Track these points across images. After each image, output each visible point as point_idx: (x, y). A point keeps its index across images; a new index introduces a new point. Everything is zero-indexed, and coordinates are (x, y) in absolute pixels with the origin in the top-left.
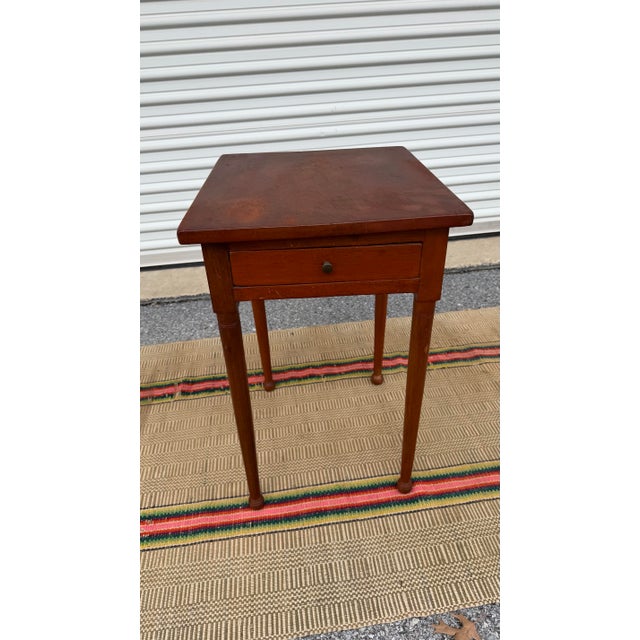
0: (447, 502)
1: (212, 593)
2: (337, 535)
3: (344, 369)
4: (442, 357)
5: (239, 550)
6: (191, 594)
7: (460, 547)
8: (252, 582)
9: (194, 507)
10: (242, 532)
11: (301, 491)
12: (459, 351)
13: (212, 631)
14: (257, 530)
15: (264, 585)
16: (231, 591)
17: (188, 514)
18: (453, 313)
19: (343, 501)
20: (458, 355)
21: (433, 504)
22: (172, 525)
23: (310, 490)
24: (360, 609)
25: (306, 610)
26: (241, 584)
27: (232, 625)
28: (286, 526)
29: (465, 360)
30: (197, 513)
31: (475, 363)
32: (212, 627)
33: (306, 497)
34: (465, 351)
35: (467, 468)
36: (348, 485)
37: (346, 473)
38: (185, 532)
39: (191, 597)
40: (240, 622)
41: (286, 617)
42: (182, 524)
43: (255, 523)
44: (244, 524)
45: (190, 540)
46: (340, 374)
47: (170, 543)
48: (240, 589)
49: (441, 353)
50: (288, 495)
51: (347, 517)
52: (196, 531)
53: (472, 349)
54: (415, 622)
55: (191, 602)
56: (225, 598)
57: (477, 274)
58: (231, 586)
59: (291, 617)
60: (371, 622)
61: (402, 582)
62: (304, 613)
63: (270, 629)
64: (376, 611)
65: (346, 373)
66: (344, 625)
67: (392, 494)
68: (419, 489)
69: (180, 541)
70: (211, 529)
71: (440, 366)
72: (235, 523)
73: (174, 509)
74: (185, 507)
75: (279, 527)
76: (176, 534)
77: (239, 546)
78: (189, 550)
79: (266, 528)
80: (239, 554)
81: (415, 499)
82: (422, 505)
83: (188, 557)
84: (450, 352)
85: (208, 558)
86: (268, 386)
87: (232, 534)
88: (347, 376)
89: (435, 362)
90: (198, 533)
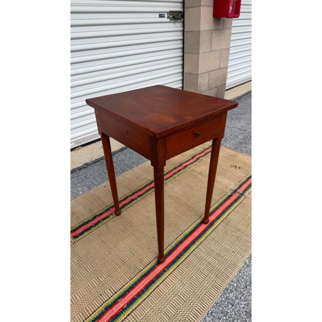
0: (222, 219)
1: (178, 304)
2: (200, 250)
3: (143, 191)
4: (175, 171)
6: (171, 311)
7: (238, 230)
8: (189, 288)
9: (135, 279)
10: (166, 274)
11: (173, 245)
12: (178, 167)
13: (193, 316)
14: (171, 270)
15: (194, 286)
16: (184, 297)
17: (136, 284)
19: (191, 239)
21: (219, 222)
22: (133, 293)
23: (176, 242)
24: (230, 269)
25: (216, 282)
26: (185, 292)
27: (197, 308)
28: (180, 261)
29: (182, 169)
30: (139, 281)
31: (187, 169)
32: (191, 315)
33: (177, 246)
34: (180, 166)
36: (187, 232)
37: (183, 229)
38: (143, 292)
39: (172, 312)
40: (199, 304)
41: (212, 289)
42: (137, 289)
43: (168, 267)
44: (164, 271)
45: (148, 293)
46: (143, 194)
47: (140, 300)
48: (187, 294)
49: (173, 170)
51: (198, 243)
52: (147, 287)
53: (181, 164)
54: (247, 261)
55: (174, 314)
56: (185, 301)
58: (183, 296)
59: (214, 288)
60: (237, 270)
61: (233, 252)
62: (216, 284)
63: (211, 298)
64: (235, 266)
66: (231, 277)
67: (203, 227)
69: (144, 296)
70: (152, 282)
71: (177, 175)
72: (160, 273)
73: (127, 287)
74: (131, 283)
75: (178, 263)
76: (139, 295)
77: (171, 280)
78: (151, 297)
79: (174, 266)
80: (173, 283)
81: (212, 224)
82: (216, 224)
83: (154, 299)
84: (175, 168)
85: (163, 294)
86: (118, 212)
87: (163, 277)
88: (147, 193)
89: (174, 174)
90: (148, 288)
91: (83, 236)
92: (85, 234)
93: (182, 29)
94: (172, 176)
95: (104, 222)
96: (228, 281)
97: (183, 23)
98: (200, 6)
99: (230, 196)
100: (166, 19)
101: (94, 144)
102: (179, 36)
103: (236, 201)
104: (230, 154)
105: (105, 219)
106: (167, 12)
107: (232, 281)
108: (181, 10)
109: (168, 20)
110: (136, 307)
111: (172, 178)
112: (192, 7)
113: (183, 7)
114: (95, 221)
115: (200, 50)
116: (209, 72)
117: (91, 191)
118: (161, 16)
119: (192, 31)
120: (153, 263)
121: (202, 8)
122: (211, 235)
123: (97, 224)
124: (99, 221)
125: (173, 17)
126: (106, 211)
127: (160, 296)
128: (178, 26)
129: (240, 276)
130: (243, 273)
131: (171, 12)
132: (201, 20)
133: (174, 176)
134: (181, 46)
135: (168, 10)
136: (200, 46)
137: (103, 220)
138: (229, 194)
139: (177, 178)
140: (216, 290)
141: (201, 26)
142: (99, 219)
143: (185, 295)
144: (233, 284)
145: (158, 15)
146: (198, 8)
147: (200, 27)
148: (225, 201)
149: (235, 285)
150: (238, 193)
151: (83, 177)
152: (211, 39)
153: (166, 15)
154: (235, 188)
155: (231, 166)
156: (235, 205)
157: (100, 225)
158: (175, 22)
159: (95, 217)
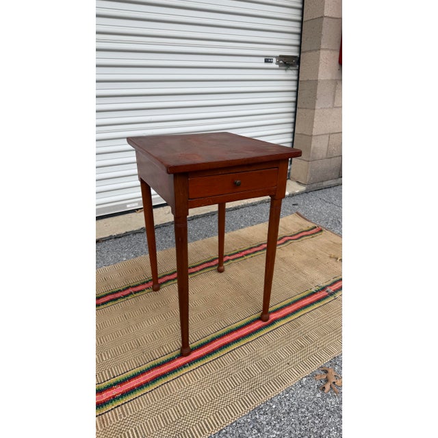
0: (289, 319)
1: (185, 410)
2: (242, 353)
3: (198, 269)
4: (248, 252)
5: (189, 381)
6: (172, 416)
7: (307, 338)
8: (207, 394)
9: (144, 367)
10: (185, 370)
11: (209, 338)
12: (255, 247)
13: (198, 430)
14: (194, 366)
15: (215, 393)
16: (196, 404)
17: (143, 373)
18: (241, 230)
19: (235, 335)
20: (256, 249)
21: (283, 322)
22: (134, 383)
23: (214, 335)
24: (275, 384)
25: (247, 396)
26: (201, 398)
27: (208, 421)
28: (210, 359)
29: (260, 251)
30: (148, 370)
32: (196, 427)
33: (213, 340)
34: (258, 246)
35: (290, 301)
36: (234, 326)
37: (229, 321)
38: (147, 384)
39: (173, 417)
40: (212, 417)
41: (238, 403)
42: (142, 380)
43: (191, 363)
44: (184, 366)
45: (152, 387)
46: (197, 271)
47: (139, 394)
48: (202, 401)
49: (247, 250)
50: (202, 342)
51: (242, 342)
52: (154, 380)
53: (261, 245)
54: (305, 379)
55: (174, 420)
56: (195, 409)
57: (243, 209)
58: (195, 402)
59: (241, 403)
60: (284, 388)
61: (288, 364)
62: (247, 398)
63: (232, 413)
64: (283, 382)
65: (200, 270)
66: (272, 395)
67: (260, 324)
68: (273, 317)
69: (146, 390)
70: (164, 375)
71: (249, 256)
72: (178, 368)
73: (130, 373)
74: (138, 370)
75: (206, 360)
76: (140, 387)
77: (188, 379)
78: (155, 393)
79: (199, 364)
80: (190, 383)
81: (273, 323)
82: (278, 324)
83: (157, 397)
84: (251, 248)
85: (171, 392)
86: (156, 287)
87: (179, 373)
88: (202, 272)
89: (246, 255)
90: (156, 381)
91: (105, 306)
92: (108, 305)
93: (295, 78)
94: (243, 257)
95: (135, 295)
96: (264, 399)
97: (298, 70)
98: (319, 50)
99: (313, 293)
100: (274, 65)
101: (161, 208)
102: (292, 86)
103: (319, 300)
104: (336, 242)
105: (138, 292)
106: (276, 57)
107: (271, 400)
108: (297, 54)
109: (278, 66)
110: (131, 400)
111: (241, 259)
112: (310, 51)
113: (300, 52)
114: (127, 292)
115: (317, 104)
116: (330, 134)
117: (137, 259)
118: (266, 61)
119: (308, 80)
120: (174, 354)
121: (322, 52)
122: (266, 337)
123: (127, 295)
124: (131, 293)
125: (285, 63)
126: (143, 284)
127: (166, 395)
128: (291, 74)
129: (285, 397)
130: (293, 394)
131: (281, 57)
132: (320, 68)
133: (246, 257)
134: (294, 99)
135: (278, 54)
136: (316, 99)
137: (135, 292)
138: (313, 290)
139: (248, 260)
140: (243, 406)
141: (319, 75)
142: (131, 290)
143: (198, 400)
144: (271, 404)
145: (263, 59)
146: (318, 52)
147: (317, 76)
148: (304, 298)
149: (274, 407)
150: (327, 291)
151: (134, 242)
152: (335, 92)
153: (274, 60)
154: (325, 285)
155: (331, 257)
156: (316, 306)
157: (130, 297)
158: (286, 70)
159: (128, 288)
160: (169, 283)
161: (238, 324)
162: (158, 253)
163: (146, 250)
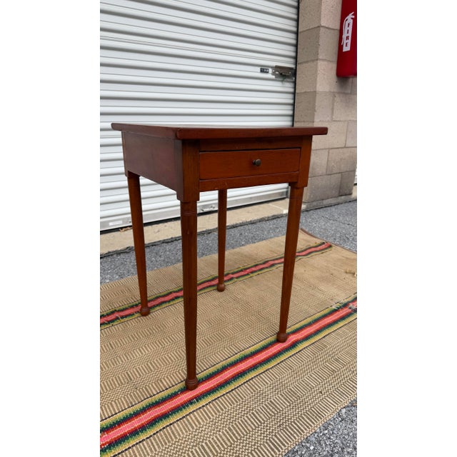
0: (312, 340)
2: (262, 382)
4: (254, 269)
5: (198, 421)
7: (337, 360)
8: (224, 437)
9: (138, 407)
10: (192, 408)
11: (219, 366)
12: (261, 264)
14: (203, 402)
15: (234, 435)
16: (211, 451)
17: (137, 414)
18: (243, 247)
19: (251, 362)
20: (262, 266)
21: (306, 344)
22: (126, 428)
23: (225, 363)
24: (309, 419)
25: (276, 436)
26: (216, 443)
28: (223, 391)
29: (267, 268)
30: (144, 410)
31: (274, 268)
33: (224, 369)
34: (264, 263)
35: (309, 320)
36: (248, 352)
37: (242, 346)
38: (143, 428)
41: (265, 447)
42: (136, 423)
43: (198, 398)
44: (190, 402)
45: (150, 432)
47: (132, 442)
48: (218, 446)
49: (252, 267)
50: (211, 372)
51: (261, 370)
52: (152, 423)
53: (267, 262)
54: (344, 411)
57: (242, 227)
58: (209, 448)
59: (269, 446)
60: (320, 423)
61: (321, 392)
62: (276, 439)
64: (319, 415)
66: (307, 433)
68: (293, 338)
69: (143, 436)
70: (165, 416)
71: (256, 274)
72: (182, 405)
73: (120, 416)
74: (131, 411)
75: (218, 394)
76: (134, 433)
77: (196, 418)
78: (155, 440)
79: (210, 398)
80: (200, 423)
81: (294, 345)
82: (300, 347)
83: (158, 445)
84: (256, 266)
85: (176, 438)
87: (185, 412)
88: (203, 292)
89: (252, 272)
90: (155, 424)
93: (292, 90)
94: (248, 274)
95: (122, 320)
96: (298, 439)
97: (295, 83)
98: (317, 60)
99: (335, 311)
100: (270, 76)
101: (150, 227)
102: (288, 99)
103: (343, 318)
104: (348, 257)
105: (126, 316)
106: (272, 67)
107: (307, 440)
108: (293, 66)
109: (274, 77)
110: (122, 452)
111: (246, 277)
112: (307, 62)
113: (296, 64)
114: (112, 317)
115: (316, 117)
116: (329, 149)
117: (122, 280)
118: (262, 71)
119: (305, 92)
120: (176, 388)
121: (320, 63)
122: (288, 361)
123: (112, 321)
124: (117, 318)
125: (281, 74)
126: (132, 307)
127: (169, 442)
128: (288, 87)
129: (324, 434)
130: (333, 430)
131: (277, 68)
132: (318, 79)
133: (251, 275)
134: (291, 113)
135: (274, 64)
136: (315, 111)
137: (122, 317)
138: (334, 307)
139: (255, 278)
140: (273, 450)
141: (318, 85)
142: (117, 315)
143: (213, 446)
144: (308, 445)
145: (258, 69)
146: (315, 63)
147: (315, 87)
148: (325, 316)
149: (312, 448)
150: (350, 308)
151: (118, 263)
152: (333, 104)
153: (270, 70)
154: (346, 301)
155: (346, 272)
156: (341, 324)
157: (115, 323)
158: (282, 81)
159: (113, 313)
160: (164, 305)
161: (252, 349)
162: (149, 273)
163: (134, 270)
